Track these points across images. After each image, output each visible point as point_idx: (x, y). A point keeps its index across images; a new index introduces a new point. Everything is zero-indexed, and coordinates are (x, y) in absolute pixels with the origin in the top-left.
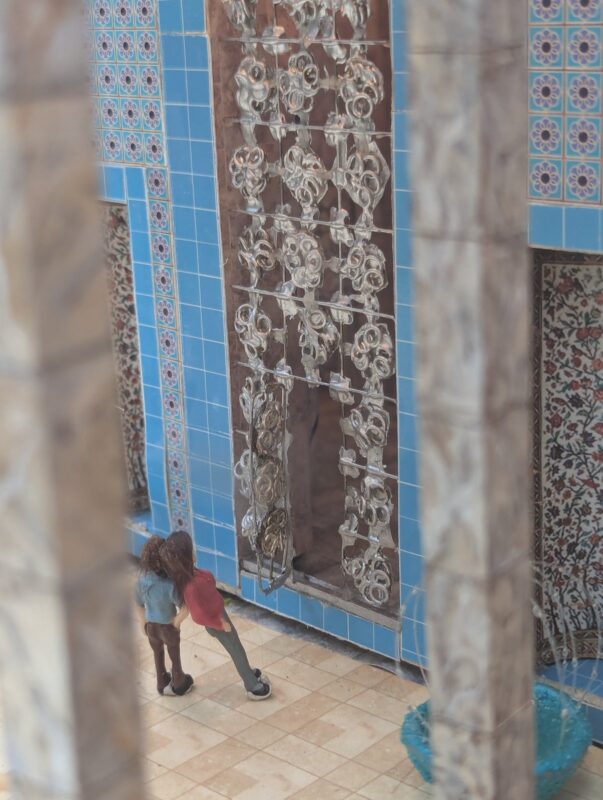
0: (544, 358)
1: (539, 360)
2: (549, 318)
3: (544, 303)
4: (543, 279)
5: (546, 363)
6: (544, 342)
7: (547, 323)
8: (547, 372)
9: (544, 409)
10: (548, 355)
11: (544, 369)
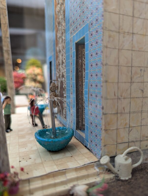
0: (83, 67)
1: (82, 68)
2: (84, 59)
3: (83, 57)
4: (83, 52)
5: (84, 68)
6: (83, 64)
7: (84, 61)
8: (84, 70)
9: (83, 78)
10: (84, 67)
11: (83, 70)
